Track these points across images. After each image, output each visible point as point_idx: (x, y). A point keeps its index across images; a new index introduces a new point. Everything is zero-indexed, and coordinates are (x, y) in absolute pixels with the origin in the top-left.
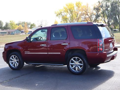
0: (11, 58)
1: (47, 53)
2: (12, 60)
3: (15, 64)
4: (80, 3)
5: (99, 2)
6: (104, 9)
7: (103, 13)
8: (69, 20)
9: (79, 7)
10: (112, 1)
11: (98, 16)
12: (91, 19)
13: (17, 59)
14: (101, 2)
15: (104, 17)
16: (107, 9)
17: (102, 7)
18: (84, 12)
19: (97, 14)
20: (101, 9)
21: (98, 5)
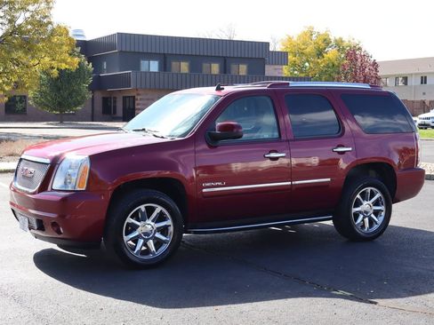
1: (289, 183)
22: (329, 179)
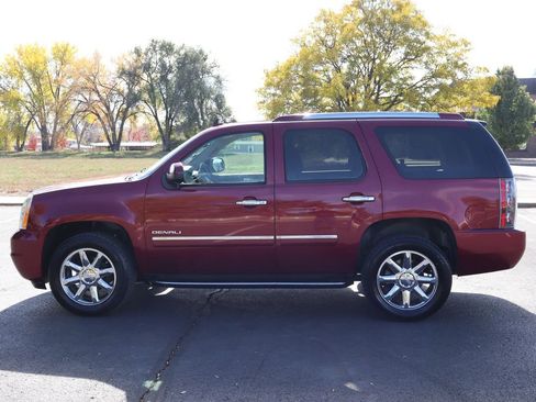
1: (272, 238)
3: (94, 289)
4: (69, 48)
5: (137, 52)
6: (153, 76)
7: (151, 90)
8: (28, 105)
9: (63, 62)
10: (182, 52)
11: (132, 99)
12: (108, 108)
13: (102, 265)
14: (143, 51)
15: (153, 102)
16: (164, 79)
17: (147, 67)
18: (82, 80)
19: (130, 90)
20: (145, 76)
21: (132, 61)
22: (335, 237)
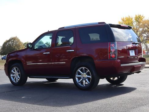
0: (12, 71)
2: (13, 74)
3: (17, 78)
9: (139, 22)
13: (18, 72)
18: (146, 28)
